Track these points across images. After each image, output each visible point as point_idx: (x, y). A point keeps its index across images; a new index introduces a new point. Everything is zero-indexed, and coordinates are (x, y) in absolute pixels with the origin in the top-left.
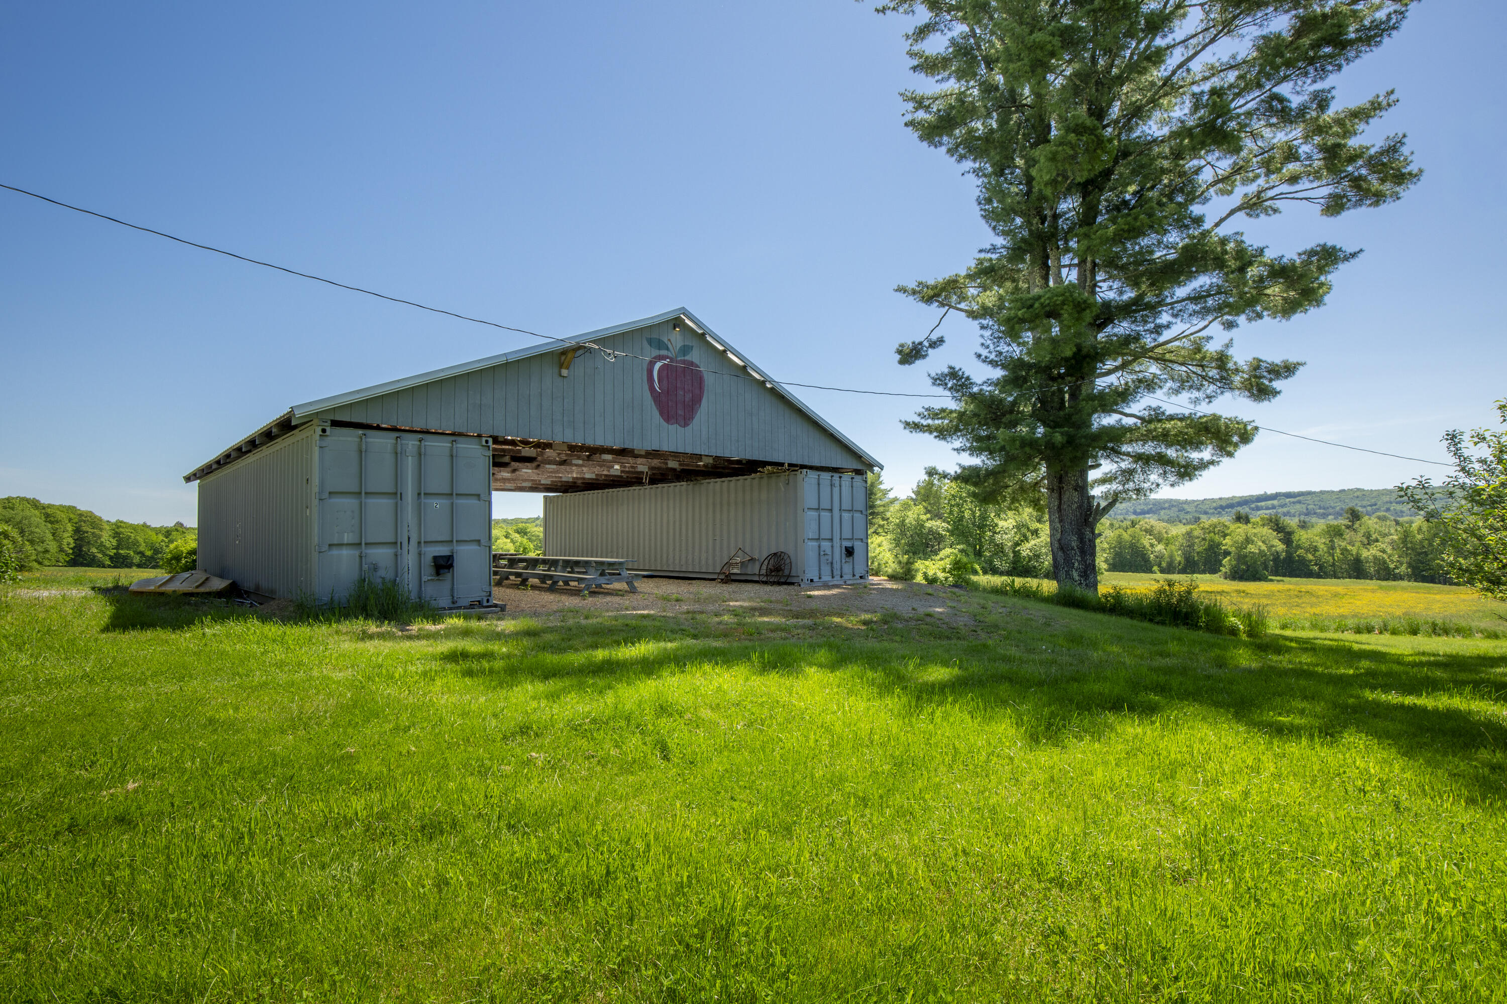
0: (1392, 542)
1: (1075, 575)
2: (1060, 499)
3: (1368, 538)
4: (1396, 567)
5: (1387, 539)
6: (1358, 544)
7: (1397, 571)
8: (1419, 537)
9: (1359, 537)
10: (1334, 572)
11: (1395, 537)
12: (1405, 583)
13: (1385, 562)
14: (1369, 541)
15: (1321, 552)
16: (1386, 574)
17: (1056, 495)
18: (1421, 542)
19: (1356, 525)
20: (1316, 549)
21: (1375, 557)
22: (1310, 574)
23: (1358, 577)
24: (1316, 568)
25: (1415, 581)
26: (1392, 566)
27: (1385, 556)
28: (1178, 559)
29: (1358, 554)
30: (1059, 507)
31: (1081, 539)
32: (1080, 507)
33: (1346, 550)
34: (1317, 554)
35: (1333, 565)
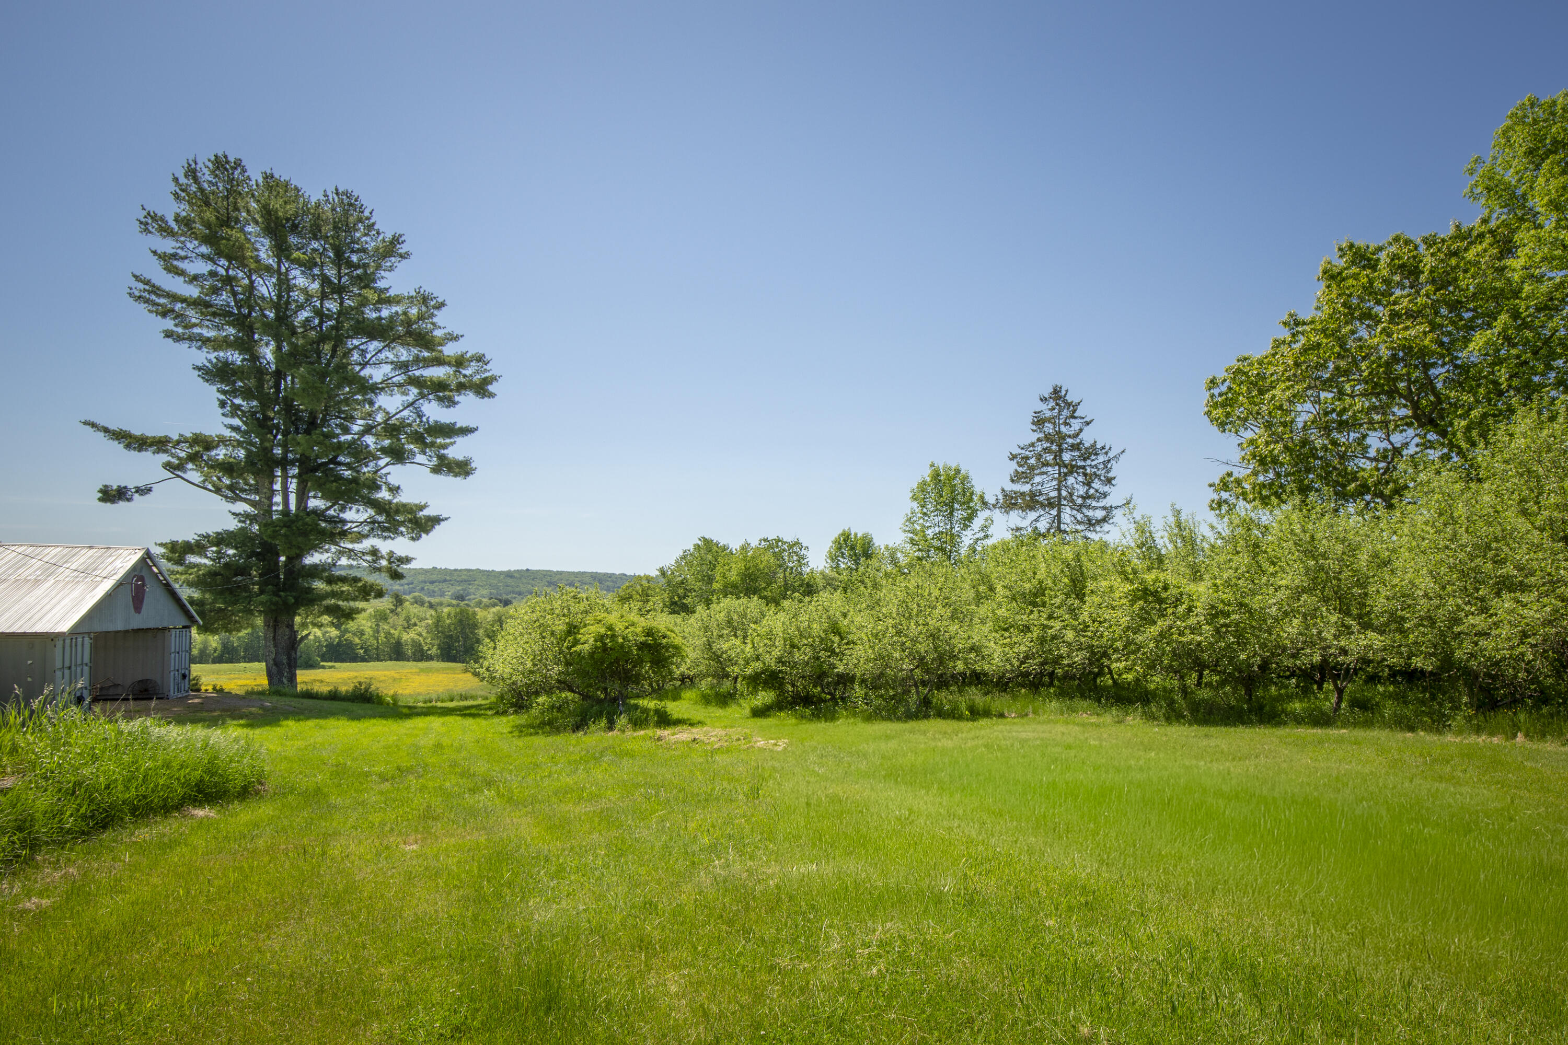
0: (428, 625)
1: (285, 680)
2: (275, 632)
3: (408, 622)
4: (429, 649)
5: (423, 624)
6: (400, 628)
7: (429, 652)
8: (448, 621)
9: (400, 621)
10: (377, 655)
11: (430, 622)
12: (434, 664)
13: (420, 645)
14: (409, 626)
15: (366, 636)
16: (420, 655)
17: (271, 630)
18: (449, 626)
19: (399, 610)
20: (362, 633)
21: (413, 640)
22: (355, 658)
23: (397, 659)
24: (362, 651)
25: (443, 661)
26: (425, 648)
27: (421, 639)
28: (214, 645)
29: (399, 637)
30: (274, 637)
31: (289, 658)
32: (289, 638)
33: (390, 633)
34: (364, 637)
35: (377, 648)
